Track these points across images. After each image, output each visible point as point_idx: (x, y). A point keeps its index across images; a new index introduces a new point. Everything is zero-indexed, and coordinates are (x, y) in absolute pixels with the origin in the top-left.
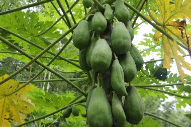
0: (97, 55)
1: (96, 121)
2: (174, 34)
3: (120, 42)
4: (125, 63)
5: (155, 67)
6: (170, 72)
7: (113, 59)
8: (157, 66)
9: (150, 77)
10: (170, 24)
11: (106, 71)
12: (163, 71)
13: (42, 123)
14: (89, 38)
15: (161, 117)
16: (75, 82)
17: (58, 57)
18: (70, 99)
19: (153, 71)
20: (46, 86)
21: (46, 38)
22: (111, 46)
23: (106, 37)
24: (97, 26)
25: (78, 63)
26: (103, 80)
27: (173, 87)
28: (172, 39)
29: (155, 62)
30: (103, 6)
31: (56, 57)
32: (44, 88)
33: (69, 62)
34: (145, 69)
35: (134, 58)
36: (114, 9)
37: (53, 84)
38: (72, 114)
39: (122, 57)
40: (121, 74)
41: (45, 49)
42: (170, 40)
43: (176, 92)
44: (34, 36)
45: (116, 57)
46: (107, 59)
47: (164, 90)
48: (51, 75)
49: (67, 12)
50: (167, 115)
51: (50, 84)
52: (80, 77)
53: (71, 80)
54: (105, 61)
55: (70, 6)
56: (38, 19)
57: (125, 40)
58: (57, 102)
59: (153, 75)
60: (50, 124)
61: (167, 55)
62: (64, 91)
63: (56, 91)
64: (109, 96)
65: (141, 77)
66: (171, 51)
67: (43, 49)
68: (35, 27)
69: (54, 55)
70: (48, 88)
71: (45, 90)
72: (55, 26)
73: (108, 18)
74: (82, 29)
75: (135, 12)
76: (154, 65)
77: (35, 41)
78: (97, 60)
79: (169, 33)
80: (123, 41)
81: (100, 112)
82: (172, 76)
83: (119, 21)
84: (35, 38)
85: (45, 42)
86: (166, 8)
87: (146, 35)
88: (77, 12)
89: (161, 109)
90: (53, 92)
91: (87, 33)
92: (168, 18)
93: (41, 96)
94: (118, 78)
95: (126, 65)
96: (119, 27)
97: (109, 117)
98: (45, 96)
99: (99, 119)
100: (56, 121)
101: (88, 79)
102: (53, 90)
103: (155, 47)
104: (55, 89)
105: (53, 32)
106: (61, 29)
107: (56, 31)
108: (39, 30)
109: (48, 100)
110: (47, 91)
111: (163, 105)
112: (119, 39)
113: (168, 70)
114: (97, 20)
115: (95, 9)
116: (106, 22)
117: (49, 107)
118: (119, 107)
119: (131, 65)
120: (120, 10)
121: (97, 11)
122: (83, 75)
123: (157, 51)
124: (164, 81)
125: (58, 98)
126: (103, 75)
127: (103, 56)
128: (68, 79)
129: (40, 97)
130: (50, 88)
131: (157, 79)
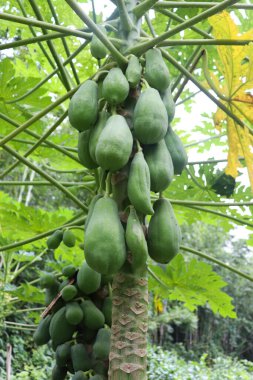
0: (106, 142)
1: (97, 253)
2: (245, 116)
3: (147, 123)
4: (155, 160)
5: (215, 172)
6: (239, 183)
7: (135, 150)
8: (218, 171)
9: (205, 189)
10: (240, 98)
11: (120, 170)
12: (228, 181)
13: (14, 261)
14: (96, 112)
15: (227, 264)
16: (73, 188)
17: (43, 142)
18: (63, 218)
19: (210, 178)
20: (24, 195)
21: (26, 106)
22: (132, 130)
23: (126, 113)
24: (111, 91)
25: (76, 155)
26: (116, 186)
27: (244, 210)
28: (242, 125)
29: (216, 163)
30: (126, 58)
31: (41, 141)
32: (20, 198)
33: (65, 153)
34: (197, 175)
35: (171, 152)
36: (143, 64)
37: (37, 193)
38: (62, 242)
39: (150, 150)
40: (145, 178)
41: (21, 126)
42: (239, 126)
43: (247, 219)
44: (5, 103)
45: (140, 149)
46: (124, 151)
47: (229, 214)
48: (36, 176)
49: (65, 64)
50: (239, 260)
51: (32, 191)
52: (82, 181)
53: (64, 185)
54: (120, 153)
55: (71, 53)
56: (14, 71)
57: (158, 121)
58: (40, 223)
59: (210, 186)
60: (27, 262)
61: (233, 151)
62: (56, 205)
63: (43, 206)
64: (123, 213)
65: (190, 188)
66: (239, 145)
67: (17, 126)
68: (8, 85)
69: (37, 138)
70: (28, 199)
71: (23, 202)
72: (45, 86)
73: (131, 80)
74: (86, 95)
75: (184, 73)
76: (213, 170)
77: (7, 111)
78: (106, 150)
79: (237, 114)
80: (154, 122)
81: (105, 238)
82: (244, 191)
83: (151, 85)
84: (8, 106)
85: (23, 114)
86: (235, 70)
87: (205, 115)
88: (84, 64)
89: (229, 249)
90: (38, 207)
91: (93, 103)
92: (237, 87)
93: (13, 211)
94: (140, 183)
95: (155, 164)
96: (149, 97)
97: (120, 247)
98: (20, 211)
99: (103, 250)
100: (39, 258)
101: (95, 185)
102: (36, 204)
103: (219, 137)
104: (40, 202)
105: (41, 97)
106: (56, 93)
107: (45, 95)
108: (14, 91)
109: (24, 219)
110: (26, 205)
111: (233, 244)
112: (146, 118)
113: (237, 180)
114: (113, 82)
115: (113, 63)
116: (127, 87)
117: (25, 230)
118: (137, 232)
119: (165, 163)
120: (154, 66)
121: (115, 66)
122: (86, 177)
123: (223, 144)
124: (228, 197)
125: (44, 216)
126: (117, 177)
127: (118, 145)
128: (59, 183)
129: (10, 213)
130: (31, 200)
131: (217, 193)
